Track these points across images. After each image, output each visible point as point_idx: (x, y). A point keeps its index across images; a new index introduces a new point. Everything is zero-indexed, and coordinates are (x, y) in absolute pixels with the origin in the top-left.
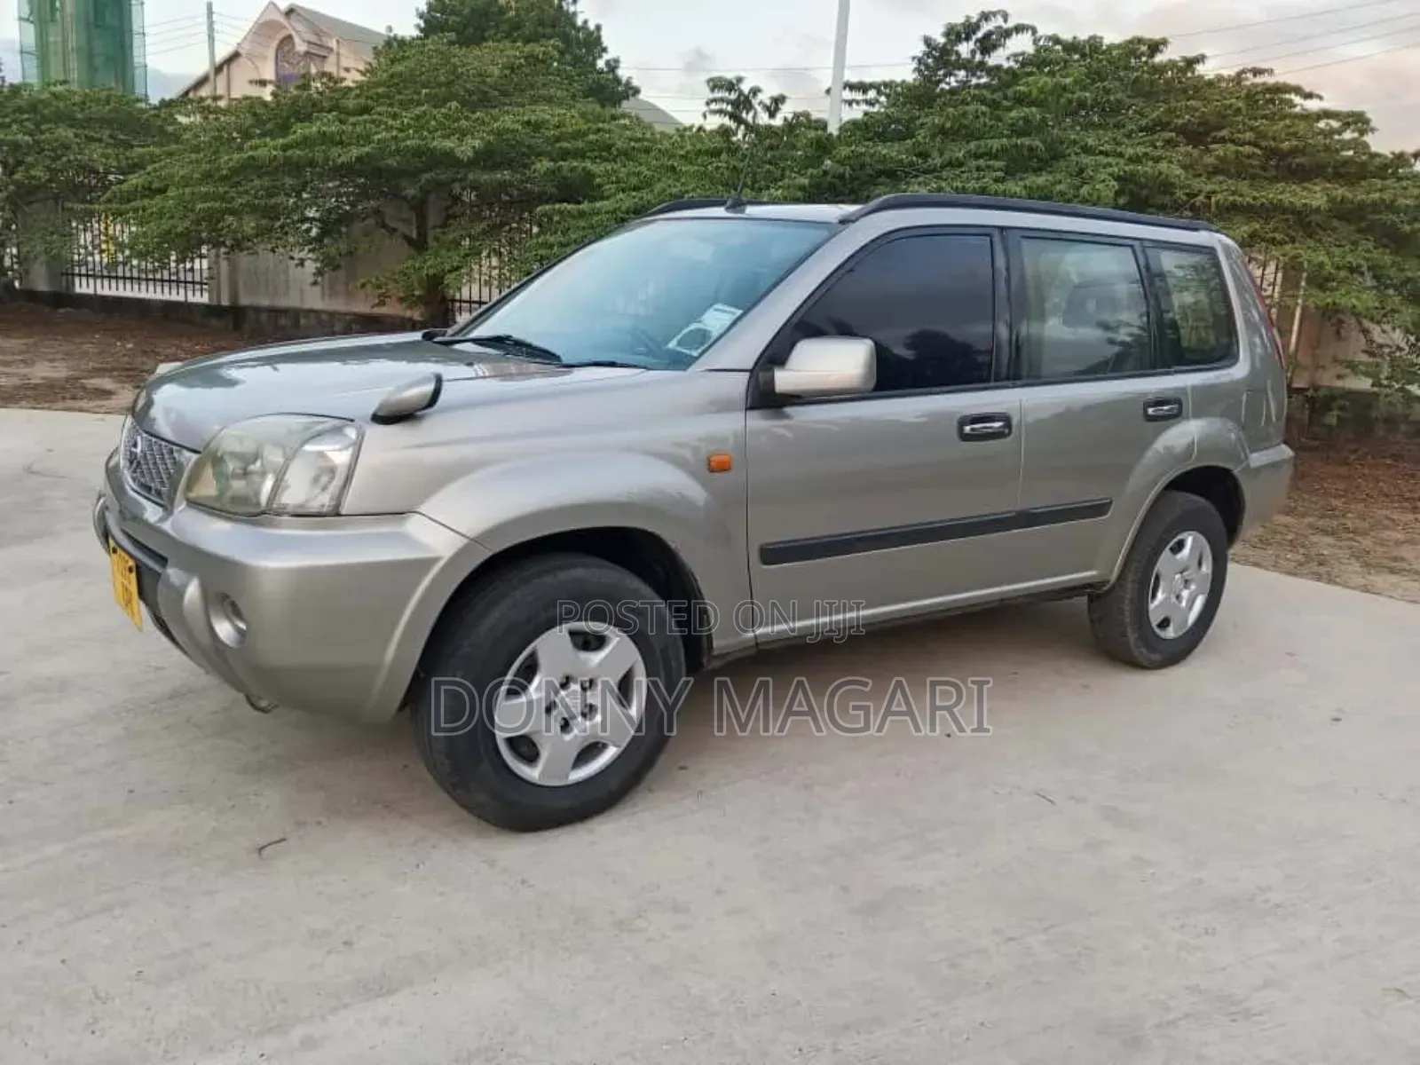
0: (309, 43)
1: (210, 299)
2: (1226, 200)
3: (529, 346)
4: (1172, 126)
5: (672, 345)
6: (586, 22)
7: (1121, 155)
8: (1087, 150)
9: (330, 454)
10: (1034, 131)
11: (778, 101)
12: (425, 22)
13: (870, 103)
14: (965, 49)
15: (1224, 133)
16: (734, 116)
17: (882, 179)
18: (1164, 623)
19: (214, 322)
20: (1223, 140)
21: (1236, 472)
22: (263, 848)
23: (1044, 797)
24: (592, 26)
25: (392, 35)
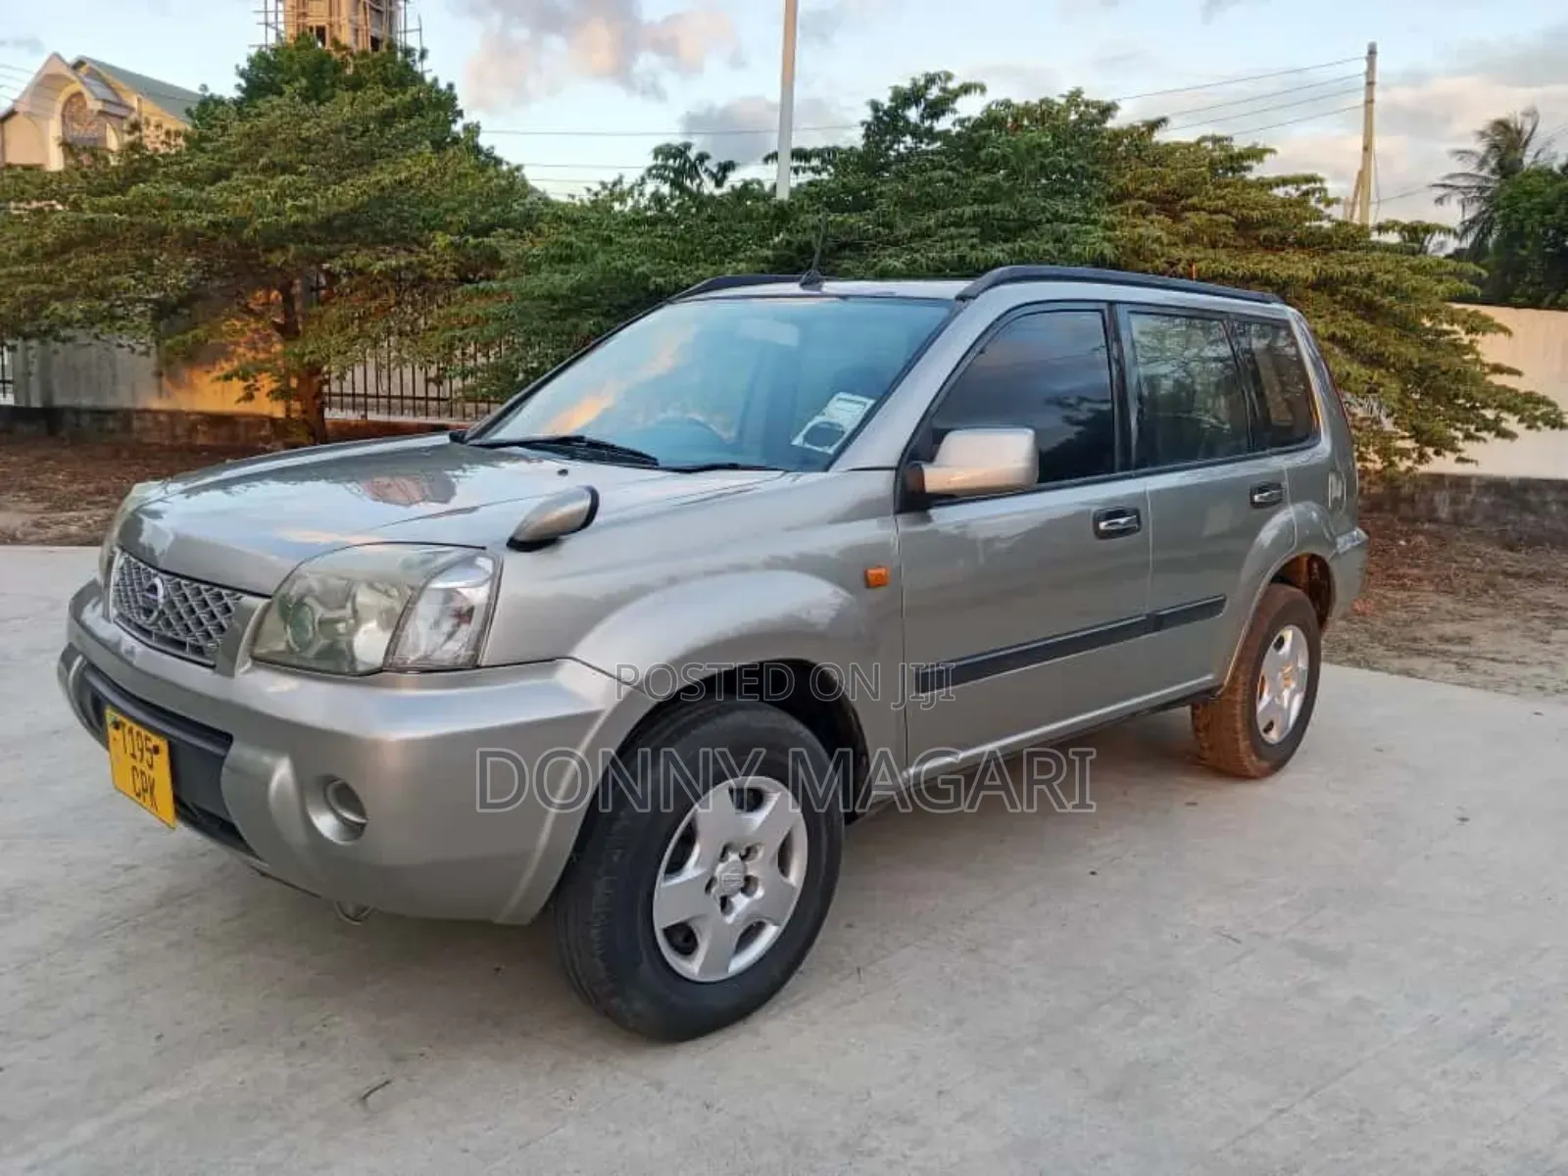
0: (105, 101)
1: (16, 398)
2: (1207, 269)
3: (612, 448)
4: (1140, 194)
5: (798, 441)
6: (436, 80)
7: (1095, 222)
8: (1058, 217)
9: (465, 592)
10: (1004, 197)
11: (727, 167)
12: (248, 80)
13: (814, 170)
14: (913, 114)
15: (1195, 200)
16: (676, 184)
17: (847, 253)
18: (1269, 728)
19: (23, 428)
20: (1195, 208)
21: (1328, 558)
22: (367, 1095)
23: (1229, 937)
24: (443, 85)
25: (207, 94)
